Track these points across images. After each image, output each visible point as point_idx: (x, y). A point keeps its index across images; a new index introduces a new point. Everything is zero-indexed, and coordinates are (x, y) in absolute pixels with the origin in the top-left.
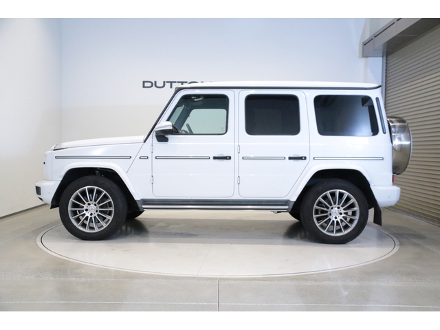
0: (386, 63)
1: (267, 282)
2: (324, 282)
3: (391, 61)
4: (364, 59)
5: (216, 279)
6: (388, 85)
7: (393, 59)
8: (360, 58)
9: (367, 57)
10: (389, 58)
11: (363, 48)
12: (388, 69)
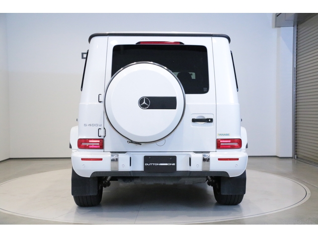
0: (297, 32)
4: (277, 29)
6: (299, 52)
8: (273, 28)
9: (280, 27)
10: (300, 27)
11: (276, 19)
12: (298, 37)
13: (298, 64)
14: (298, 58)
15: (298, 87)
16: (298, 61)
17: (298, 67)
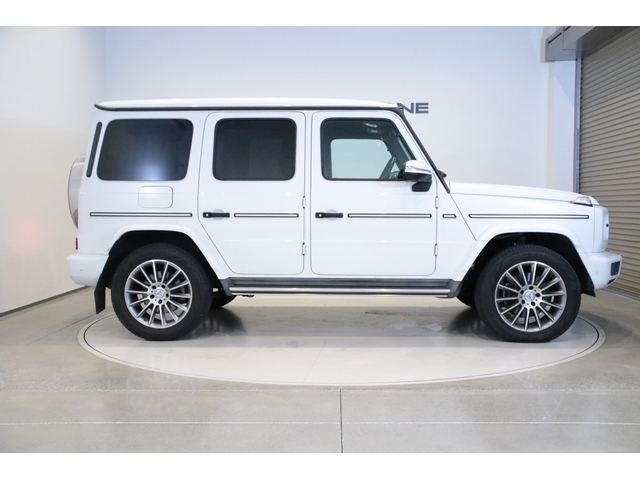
0: (582, 69)
1: (411, 392)
2: (495, 391)
3: (588, 66)
4: (547, 64)
5: (337, 388)
6: (584, 102)
7: (591, 62)
8: (541, 62)
9: (554, 61)
10: (586, 61)
11: (547, 47)
12: (585, 78)
13: (583, 122)
14: (584, 112)
15: (583, 161)
16: (584, 117)
17: (583, 127)
